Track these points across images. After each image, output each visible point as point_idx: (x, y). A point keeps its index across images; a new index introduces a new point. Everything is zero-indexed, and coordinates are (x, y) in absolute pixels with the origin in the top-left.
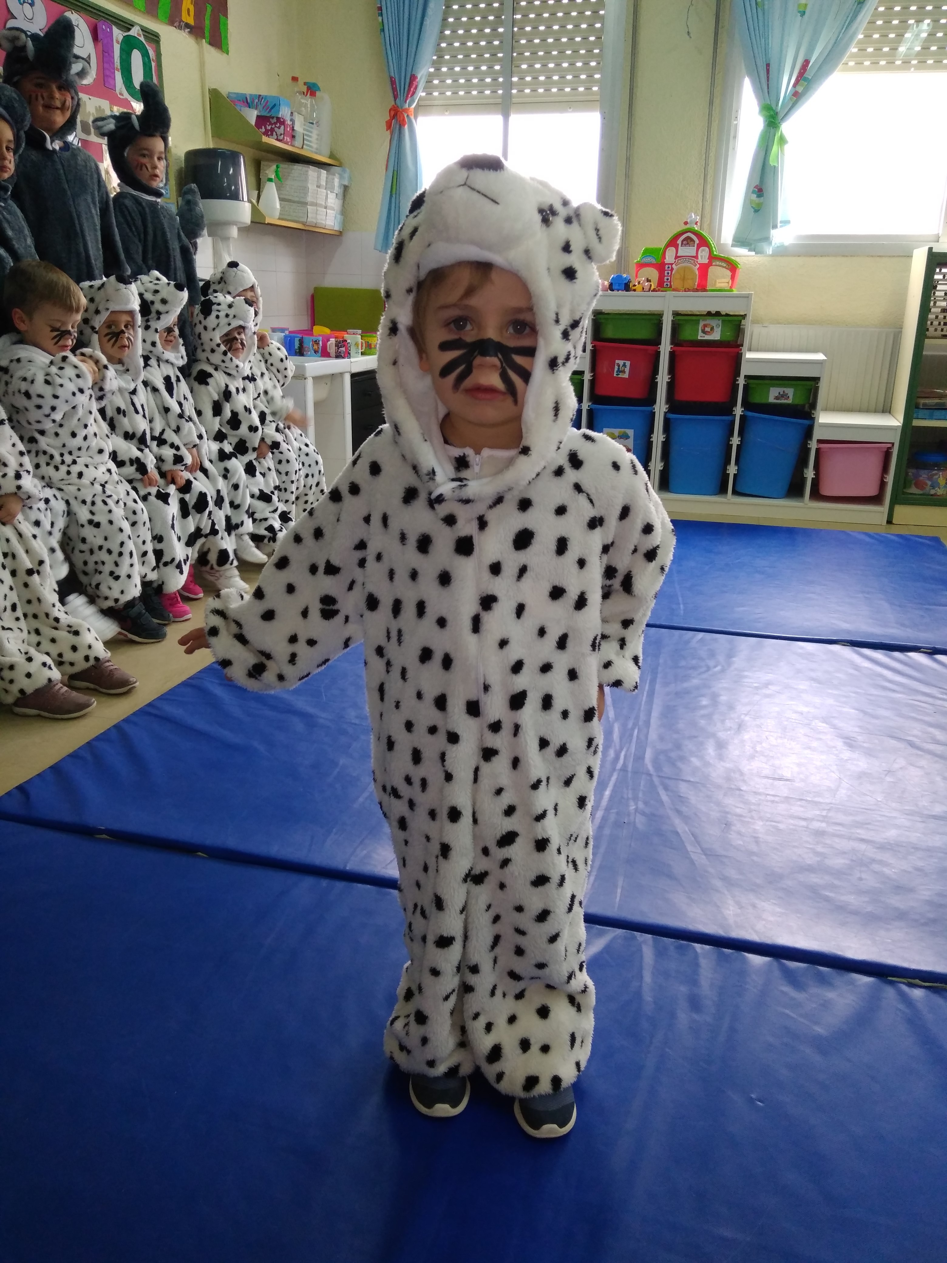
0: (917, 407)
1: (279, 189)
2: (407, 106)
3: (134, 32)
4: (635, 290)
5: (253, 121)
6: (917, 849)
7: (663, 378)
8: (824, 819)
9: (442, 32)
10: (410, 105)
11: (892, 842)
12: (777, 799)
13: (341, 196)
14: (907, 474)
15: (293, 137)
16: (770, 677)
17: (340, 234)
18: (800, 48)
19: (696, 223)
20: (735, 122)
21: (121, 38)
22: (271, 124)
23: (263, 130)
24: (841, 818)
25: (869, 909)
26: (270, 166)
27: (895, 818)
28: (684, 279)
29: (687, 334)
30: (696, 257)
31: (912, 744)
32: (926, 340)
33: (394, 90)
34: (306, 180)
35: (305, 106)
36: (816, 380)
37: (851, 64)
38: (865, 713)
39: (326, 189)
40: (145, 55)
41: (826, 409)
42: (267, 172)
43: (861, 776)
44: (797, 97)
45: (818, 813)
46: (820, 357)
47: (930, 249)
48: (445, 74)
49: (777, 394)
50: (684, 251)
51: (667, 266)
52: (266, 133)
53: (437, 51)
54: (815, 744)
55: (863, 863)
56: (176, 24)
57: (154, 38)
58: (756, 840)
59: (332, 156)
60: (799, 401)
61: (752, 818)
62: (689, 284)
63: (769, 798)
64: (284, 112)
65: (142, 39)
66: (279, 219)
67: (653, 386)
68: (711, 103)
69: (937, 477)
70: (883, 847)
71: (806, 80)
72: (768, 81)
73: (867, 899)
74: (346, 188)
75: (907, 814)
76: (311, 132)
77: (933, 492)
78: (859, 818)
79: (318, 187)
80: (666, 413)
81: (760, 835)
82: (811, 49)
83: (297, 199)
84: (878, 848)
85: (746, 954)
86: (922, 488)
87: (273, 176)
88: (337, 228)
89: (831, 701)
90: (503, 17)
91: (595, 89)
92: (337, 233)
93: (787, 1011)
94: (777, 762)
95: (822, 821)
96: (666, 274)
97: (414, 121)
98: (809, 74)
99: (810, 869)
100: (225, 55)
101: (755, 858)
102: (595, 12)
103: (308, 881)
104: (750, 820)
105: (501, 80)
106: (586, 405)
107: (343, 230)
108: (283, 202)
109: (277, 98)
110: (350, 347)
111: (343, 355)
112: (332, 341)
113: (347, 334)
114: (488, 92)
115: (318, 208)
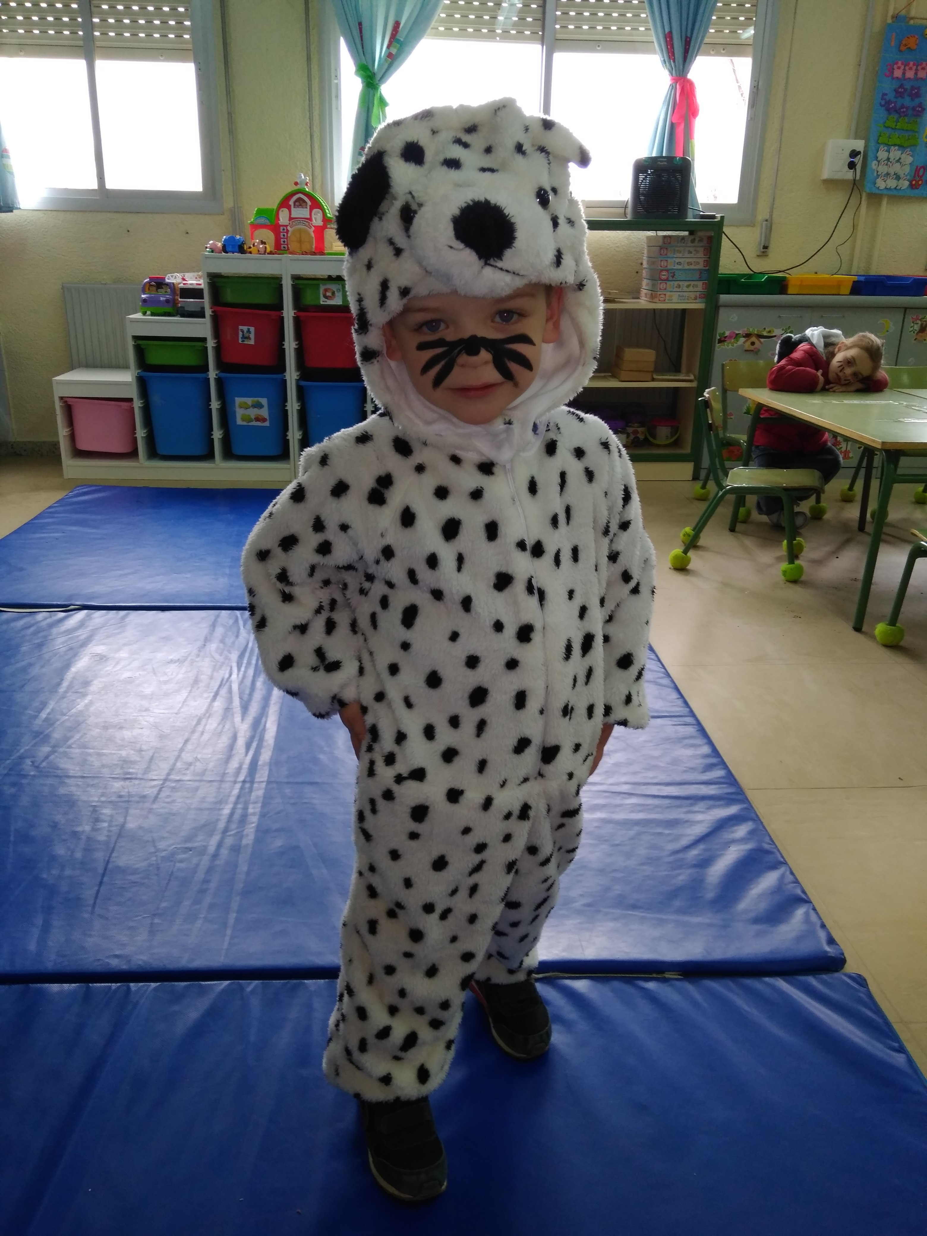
4: (250, 253)
7: (290, 345)
18: (389, 8)
19: (306, 185)
20: (336, 81)
28: (300, 242)
29: (308, 299)
30: (310, 219)
37: (442, 29)
44: (391, 59)
50: (298, 213)
51: (282, 228)
62: (306, 247)
67: (281, 353)
68: (309, 59)
71: (398, 41)
72: (362, 39)
80: (297, 381)
82: (400, 11)
91: (187, 37)
96: (282, 236)
98: (401, 36)
105: (80, 20)
106: (212, 374)
114: (66, 33)
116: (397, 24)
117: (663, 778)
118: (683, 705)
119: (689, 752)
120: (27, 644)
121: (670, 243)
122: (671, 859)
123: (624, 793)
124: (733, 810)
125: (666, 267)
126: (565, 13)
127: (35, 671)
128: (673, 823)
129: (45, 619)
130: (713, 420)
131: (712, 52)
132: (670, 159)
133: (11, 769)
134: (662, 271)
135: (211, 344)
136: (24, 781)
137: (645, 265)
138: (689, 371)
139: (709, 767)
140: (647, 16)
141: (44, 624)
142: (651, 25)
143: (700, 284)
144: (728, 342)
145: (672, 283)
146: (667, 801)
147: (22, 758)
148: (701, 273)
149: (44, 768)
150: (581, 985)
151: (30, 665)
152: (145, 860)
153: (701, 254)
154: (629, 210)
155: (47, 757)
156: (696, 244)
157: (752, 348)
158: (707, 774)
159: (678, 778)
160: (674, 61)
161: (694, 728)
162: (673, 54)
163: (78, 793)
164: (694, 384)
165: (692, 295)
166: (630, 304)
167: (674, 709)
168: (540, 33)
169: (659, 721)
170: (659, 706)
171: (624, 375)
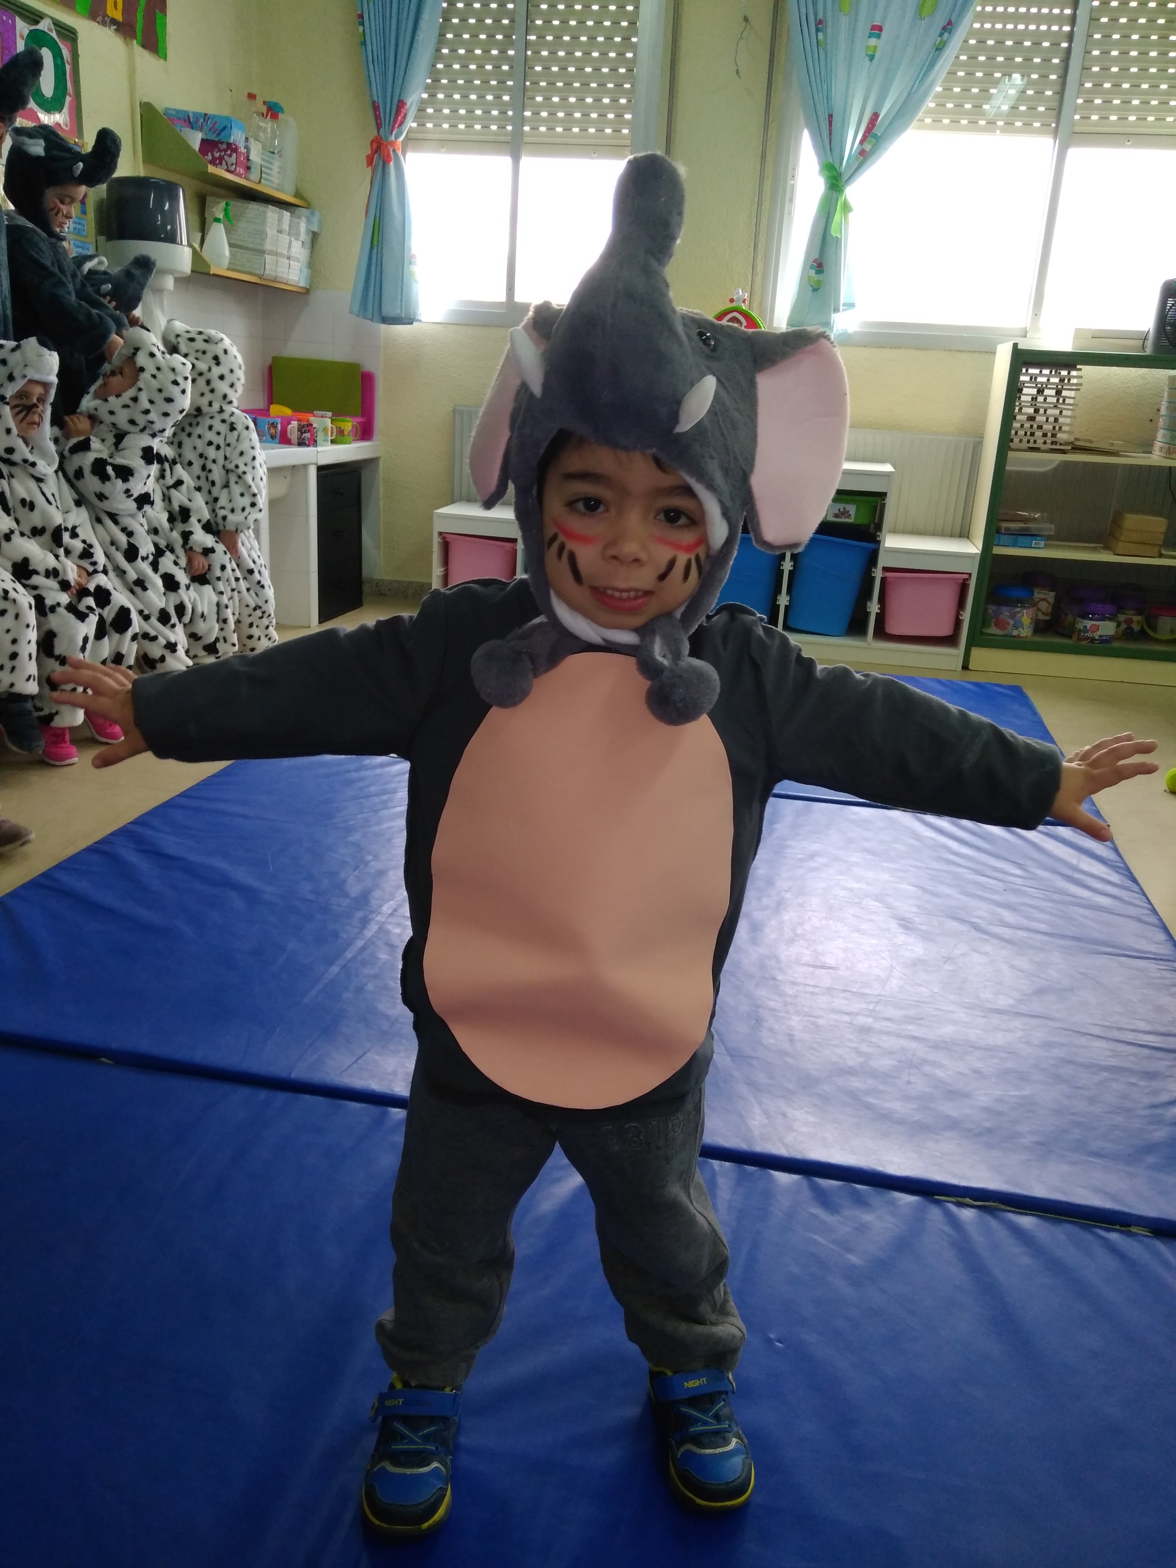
0: (998, 531)
1: (228, 232)
2: (393, 138)
3: (44, 25)
5: (196, 146)
6: (976, 1048)
8: (871, 1013)
9: (438, 50)
10: (397, 138)
11: (948, 1040)
12: (817, 990)
13: (308, 244)
14: (986, 610)
15: (248, 168)
16: (816, 847)
17: (307, 291)
18: (868, 97)
19: (744, 302)
20: (792, 182)
21: (26, 32)
22: (220, 150)
23: (210, 157)
24: (891, 1012)
25: (917, 1117)
26: (220, 203)
27: (952, 1012)
31: (976, 927)
32: (1010, 454)
33: (377, 117)
34: (264, 223)
35: (265, 129)
36: (883, 495)
37: (928, 121)
38: (924, 890)
39: (289, 234)
40: (57, 55)
41: (894, 531)
42: (214, 210)
43: (916, 963)
44: (864, 156)
45: (864, 1006)
46: (888, 468)
47: (1015, 345)
48: (441, 102)
49: (837, 512)
52: (213, 162)
53: (431, 73)
54: (865, 926)
55: (913, 1064)
56: (99, 19)
57: (69, 34)
58: (791, 1039)
59: (297, 195)
60: (863, 520)
61: (787, 1012)
63: (808, 989)
64: (237, 137)
65: (54, 35)
66: (228, 269)
68: (763, 156)
69: (1019, 615)
70: (938, 1046)
71: (875, 136)
72: (830, 134)
73: (915, 1106)
74: (315, 236)
75: (967, 1008)
76: (271, 163)
77: (1015, 633)
78: (911, 1012)
79: (280, 232)
81: (795, 1033)
82: (880, 101)
83: (251, 246)
84: (931, 1047)
85: (772, 1172)
86: (1003, 628)
87: (221, 216)
88: (303, 284)
89: (886, 876)
90: (514, 37)
91: (625, 131)
92: (304, 291)
93: (816, 1237)
94: (820, 948)
95: (868, 1016)
97: (402, 157)
98: (878, 131)
99: (851, 1072)
100: (162, 61)
101: (789, 1060)
102: (626, 39)
103: (242, 1093)
104: (784, 1015)
105: (510, 113)
107: (311, 286)
108: (233, 249)
109: (228, 119)
110: (316, 432)
111: (307, 442)
112: (294, 424)
113: (314, 416)
114: (494, 127)
115: (279, 259)
116: (875, 116)
117: (1142, 1025)
122: (1144, 1112)
123: (1091, 1035)
126: (1089, 101)
128: (1151, 1076)
133: (395, 910)
137: (1163, 411)
146: (1146, 1052)
150: (1027, 1221)
154: (1150, 343)
159: (1162, 1029)
166: (1139, 459)
167: (1160, 951)
168: (1054, 125)
169: (1141, 963)
170: (1143, 945)
171: (1121, 547)
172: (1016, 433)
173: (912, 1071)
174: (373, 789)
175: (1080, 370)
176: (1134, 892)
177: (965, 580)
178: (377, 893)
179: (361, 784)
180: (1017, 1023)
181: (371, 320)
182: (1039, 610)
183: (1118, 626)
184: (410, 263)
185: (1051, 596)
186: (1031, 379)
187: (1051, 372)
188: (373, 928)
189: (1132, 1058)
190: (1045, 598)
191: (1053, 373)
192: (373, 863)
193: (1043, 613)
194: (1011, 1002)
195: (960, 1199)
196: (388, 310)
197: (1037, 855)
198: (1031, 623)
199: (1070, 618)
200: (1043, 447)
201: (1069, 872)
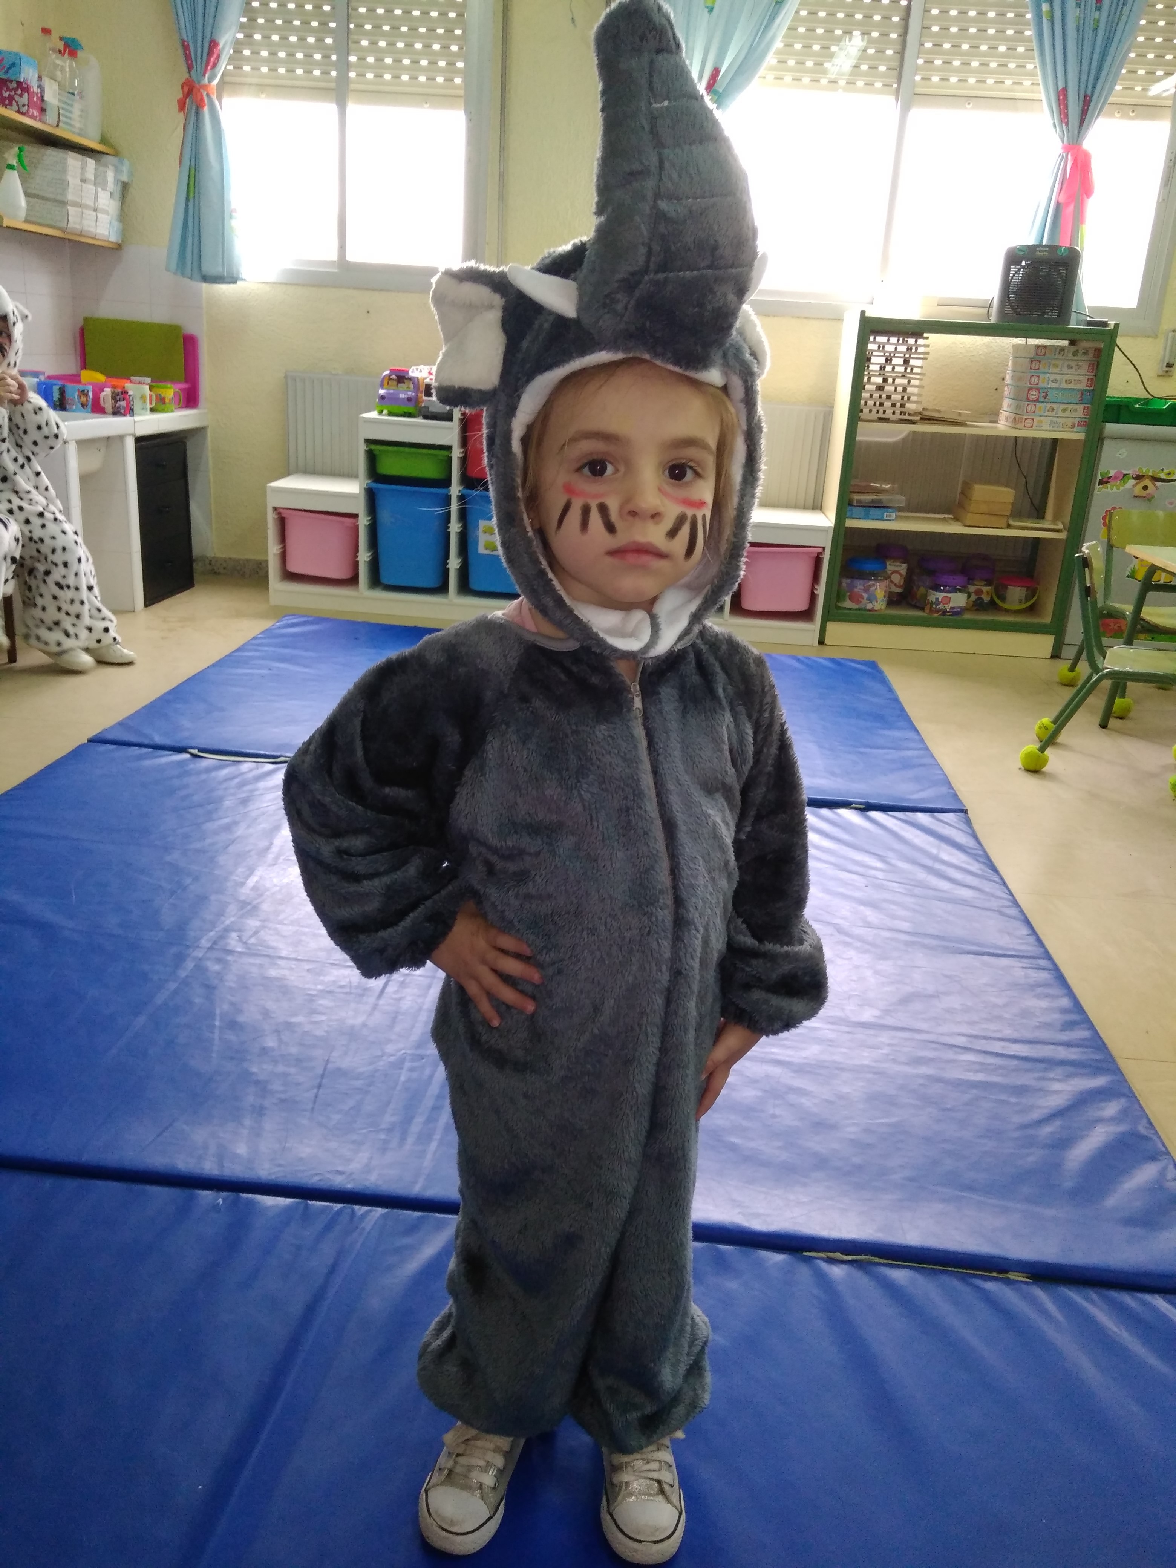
0: (850, 504)
1: (23, 181)
2: (206, 81)
10: (211, 79)
11: (813, 1062)
13: (118, 195)
14: (840, 584)
15: (43, 110)
17: (119, 247)
18: (710, 53)
22: (8, 89)
25: (784, 1156)
26: (11, 148)
31: (839, 930)
32: (861, 425)
33: (188, 58)
34: (64, 171)
35: (62, 69)
37: (770, 78)
39: (95, 184)
42: (6, 155)
47: (863, 313)
48: (259, 43)
52: (2, 103)
53: (246, 12)
55: (777, 1093)
59: (103, 141)
64: (29, 74)
66: (27, 221)
69: (874, 588)
70: (802, 1069)
71: (717, 93)
73: (780, 1144)
74: (125, 187)
75: (832, 1023)
76: (70, 105)
77: (869, 606)
79: (83, 180)
82: (722, 56)
83: (51, 196)
86: (858, 602)
87: (14, 162)
88: (113, 238)
91: (458, 81)
92: (115, 246)
97: (217, 103)
98: (720, 87)
105: (334, 57)
106: (455, 489)
107: (122, 241)
108: (30, 199)
109: (16, 54)
110: (133, 400)
111: (123, 412)
112: (108, 391)
113: (131, 382)
114: (317, 73)
115: (85, 211)
116: (716, 72)
117: (1008, 1032)
118: (1036, 943)
119: (1044, 1004)
120: (230, 798)
121: (1044, 355)
122: (1016, 1134)
123: (958, 1047)
124: (1100, 1081)
125: (1038, 384)
126: (929, 62)
127: (240, 831)
128: (1021, 1090)
129: (251, 770)
130: (1092, 583)
131: (1117, 115)
132: (1052, 248)
133: (215, 943)
134: (1030, 389)
135: (457, 453)
136: (230, 958)
137: (1008, 380)
138: (1056, 518)
139: (1069, 1026)
140: (1036, 67)
141: (250, 775)
142: (1039, 79)
143: (1080, 408)
144: (1112, 483)
145: (1043, 405)
146: (1014, 1063)
147: (227, 930)
148: (1082, 394)
149: (253, 944)
150: (900, 1275)
151: (236, 823)
152: (371, 1064)
153: (1084, 369)
154: (994, 311)
155: (256, 933)
156: (1079, 357)
157: (1144, 493)
158: (1067, 1033)
159: (1028, 1035)
160: (1067, 124)
161: (1049, 973)
162: (1066, 116)
163: (293, 978)
164: (1063, 536)
165: (1070, 422)
166: (984, 428)
167: (1023, 948)
168: (895, 86)
169: (1005, 962)
170: (1005, 941)
171: (970, 518)
172: (866, 403)
173: (777, 1102)
174: (196, 798)
175: (927, 338)
176: (994, 881)
177: (819, 554)
178: (196, 923)
179: (183, 793)
180: (884, 1038)
181: (191, 278)
182: (892, 582)
183: (969, 597)
184: (231, 217)
185: (903, 568)
186: (879, 347)
187: (898, 340)
188: (190, 965)
189: (1001, 1071)
190: (897, 570)
191: (901, 341)
192: (192, 887)
193: (896, 585)
194: (877, 1013)
195: (831, 1255)
196: (209, 268)
197: (898, 846)
198: (884, 596)
199: (922, 590)
200: (892, 417)
201: (929, 863)
